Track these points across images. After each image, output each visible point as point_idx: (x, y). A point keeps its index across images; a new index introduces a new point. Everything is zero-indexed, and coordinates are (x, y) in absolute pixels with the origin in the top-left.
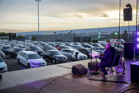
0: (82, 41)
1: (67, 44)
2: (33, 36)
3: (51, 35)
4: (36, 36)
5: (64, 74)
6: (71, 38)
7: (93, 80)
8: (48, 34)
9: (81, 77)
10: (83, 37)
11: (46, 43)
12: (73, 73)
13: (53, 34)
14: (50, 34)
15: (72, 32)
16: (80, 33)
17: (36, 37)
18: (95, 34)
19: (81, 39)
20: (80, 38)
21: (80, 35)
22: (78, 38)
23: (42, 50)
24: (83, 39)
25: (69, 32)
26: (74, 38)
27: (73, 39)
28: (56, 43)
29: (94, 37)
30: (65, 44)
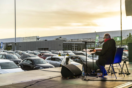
0: (74, 49)
1: (54, 52)
2: (7, 44)
3: (33, 42)
4: (11, 44)
5: (50, 77)
6: (60, 45)
7: (89, 80)
8: (29, 41)
9: (73, 79)
10: (76, 44)
11: (25, 52)
12: (62, 76)
13: (35, 40)
14: (32, 40)
15: (61, 37)
16: (72, 40)
17: (11, 46)
18: (92, 40)
19: (73, 46)
20: (71, 46)
21: (72, 41)
22: (69, 46)
23: (20, 59)
24: (75, 46)
25: (57, 38)
26: (64, 46)
27: (62, 46)
28: (39, 52)
29: (90, 44)
30: (52, 52)
